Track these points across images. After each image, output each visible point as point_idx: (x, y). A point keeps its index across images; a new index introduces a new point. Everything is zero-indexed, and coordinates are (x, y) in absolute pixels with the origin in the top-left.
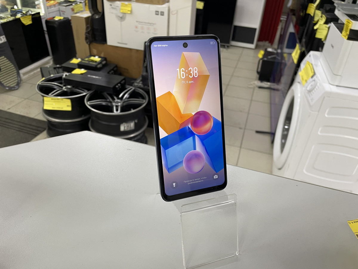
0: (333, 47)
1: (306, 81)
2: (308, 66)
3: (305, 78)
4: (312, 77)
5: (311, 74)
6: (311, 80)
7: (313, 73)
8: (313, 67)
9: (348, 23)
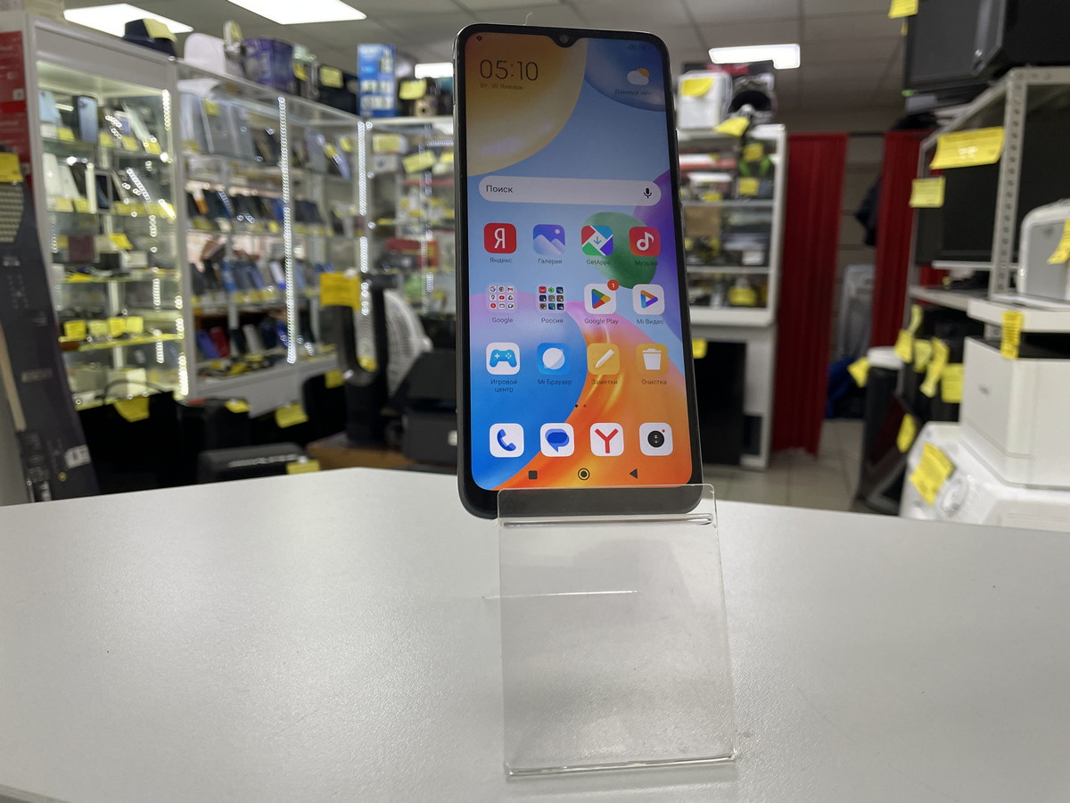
0: (985, 391)
1: (936, 491)
2: (931, 456)
4: (950, 476)
5: (944, 471)
6: (947, 484)
7: (949, 468)
8: (944, 456)
9: (1010, 322)
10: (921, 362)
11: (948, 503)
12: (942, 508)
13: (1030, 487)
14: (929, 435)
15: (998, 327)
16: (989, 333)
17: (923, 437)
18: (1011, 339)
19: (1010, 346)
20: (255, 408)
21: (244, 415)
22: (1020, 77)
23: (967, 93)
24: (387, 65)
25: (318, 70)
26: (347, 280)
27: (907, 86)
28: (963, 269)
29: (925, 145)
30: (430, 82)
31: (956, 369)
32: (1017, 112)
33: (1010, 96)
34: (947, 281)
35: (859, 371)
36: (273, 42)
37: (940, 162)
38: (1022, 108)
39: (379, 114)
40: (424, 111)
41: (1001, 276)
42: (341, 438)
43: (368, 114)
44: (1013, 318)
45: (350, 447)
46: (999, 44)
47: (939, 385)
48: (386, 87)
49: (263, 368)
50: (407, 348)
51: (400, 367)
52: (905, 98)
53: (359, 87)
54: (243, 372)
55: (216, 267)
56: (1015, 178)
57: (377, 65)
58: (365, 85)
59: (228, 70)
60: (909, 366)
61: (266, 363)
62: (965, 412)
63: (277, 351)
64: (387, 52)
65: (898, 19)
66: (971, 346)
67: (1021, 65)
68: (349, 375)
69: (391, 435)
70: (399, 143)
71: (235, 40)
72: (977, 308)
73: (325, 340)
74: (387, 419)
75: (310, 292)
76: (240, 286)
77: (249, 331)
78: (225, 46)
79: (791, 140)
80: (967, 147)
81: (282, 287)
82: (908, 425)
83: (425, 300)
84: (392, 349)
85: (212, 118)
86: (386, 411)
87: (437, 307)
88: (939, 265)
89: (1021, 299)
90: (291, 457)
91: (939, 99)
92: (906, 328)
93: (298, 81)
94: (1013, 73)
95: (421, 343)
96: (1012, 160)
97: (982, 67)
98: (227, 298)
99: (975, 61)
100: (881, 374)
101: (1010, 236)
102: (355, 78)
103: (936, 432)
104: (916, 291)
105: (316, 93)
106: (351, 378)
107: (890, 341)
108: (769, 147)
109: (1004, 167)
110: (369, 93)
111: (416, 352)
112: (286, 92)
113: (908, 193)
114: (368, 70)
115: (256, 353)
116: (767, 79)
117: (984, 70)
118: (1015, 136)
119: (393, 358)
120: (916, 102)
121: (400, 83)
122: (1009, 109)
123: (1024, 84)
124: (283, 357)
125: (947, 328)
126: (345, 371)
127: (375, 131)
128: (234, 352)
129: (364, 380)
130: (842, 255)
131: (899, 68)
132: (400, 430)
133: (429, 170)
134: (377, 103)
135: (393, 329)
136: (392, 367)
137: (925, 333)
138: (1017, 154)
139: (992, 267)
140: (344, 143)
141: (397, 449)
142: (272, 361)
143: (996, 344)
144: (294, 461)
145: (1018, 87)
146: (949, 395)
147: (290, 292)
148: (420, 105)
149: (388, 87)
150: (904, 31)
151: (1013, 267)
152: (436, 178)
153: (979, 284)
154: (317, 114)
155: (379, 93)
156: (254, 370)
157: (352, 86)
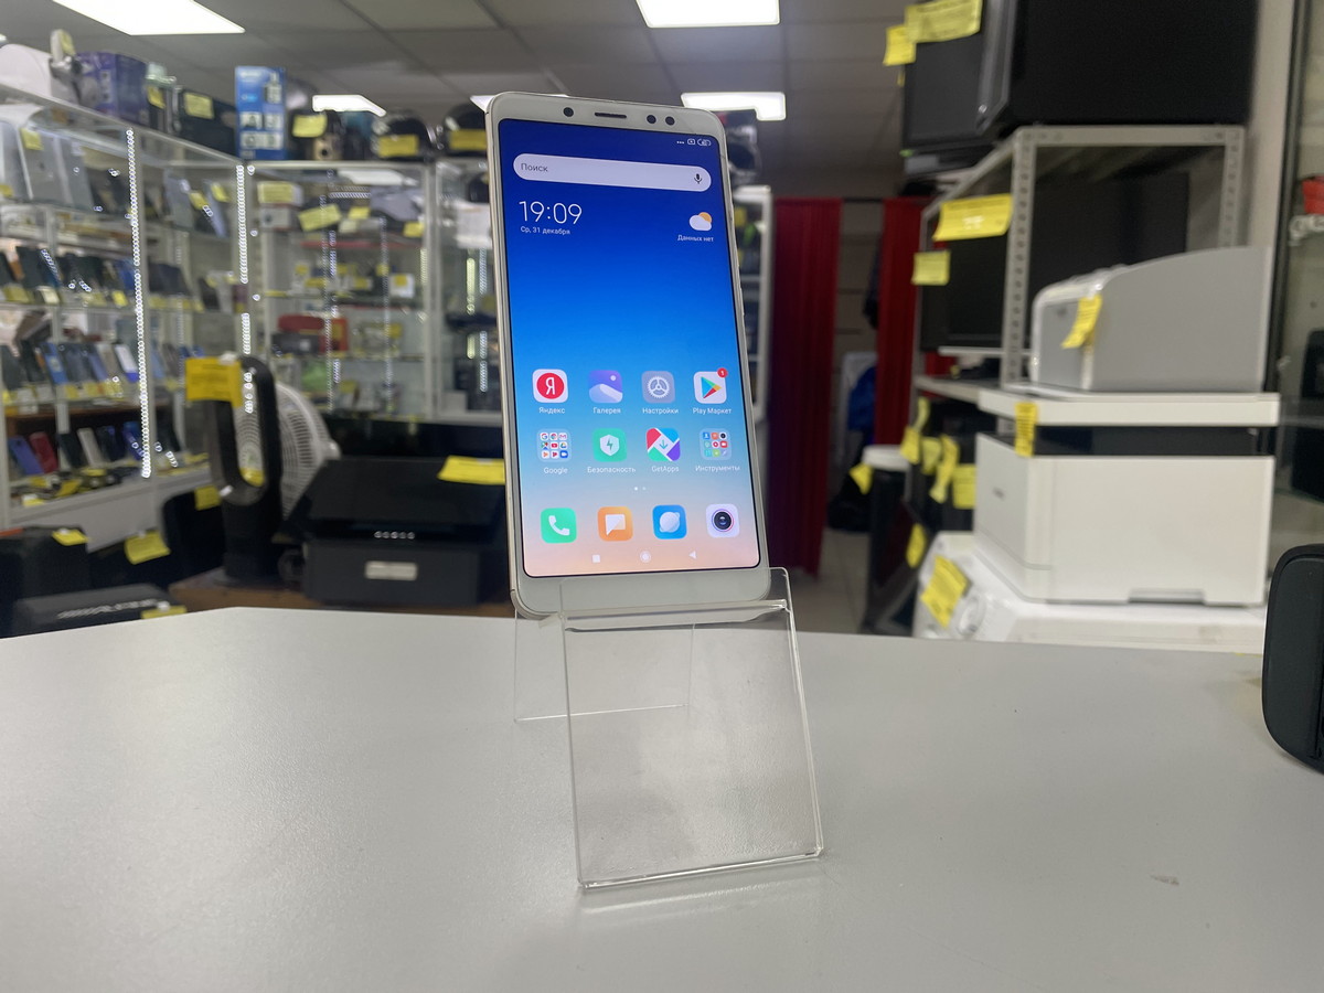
0: (999, 494)
1: (950, 611)
2: (942, 570)
3: (943, 602)
4: (965, 593)
5: (958, 587)
6: (963, 602)
7: (964, 585)
8: (958, 570)
9: (1022, 414)
10: (929, 462)
11: (963, 624)
12: (957, 629)
13: (1051, 602)
14: (941, 546)
15: (1011, 421)
16: (1002, 428)
17: (934, 550)
18: (1025, 434)
19: (1024, 442)
20: (94, 540)
21: (81, 547)
22: (1028, 137)
23: (970, 154)
24: (275, 93)
25: (181, 95)
26: (223, 368)
27: (906, 144)
28: (972, 356)
29: (927, 214)
30: (332, 116)
31: (967, 470)
32: (1024, 177)
33: (1018, 159)
34: (955, 370)
35: (861, 476)
36: (118, 56)
37: (945, 232)
38: (1030, 172)
39: (264, 155)
40: (324, 153)
41: (1013, 363)
42: (218, 575)
43: (251, 154)
44: (1026, 410)
45: (229, 586)
46: (1004, 98)
47: (950, 489)
48: (274, 122)
49: (108, 485)
50: (307, 456)
51: (296, 480)
52: (903, 159)
53: (238, 120)
54: (76, 493)
55: (38, 352)
56: (1025, 251)
57: (262, 93)
58: (246, 118)
59: (55, 92)
60: (916, 467)
61: (111, 479)
62: (979, 519)
63: (127, 462)
64: (275, 77)
65: (894, 68)
66: (984, 443)
67: (1028, 123)
68: (227, 491)
69: (286, 568)
70: (292, 193)
71: (66, 54)
72: (988, 400)
73: (195, 447)
74: (281, 548)
75: (171, 384)
76: (71, 376)
77: (86, 438)
78: (51, 61)
79: (778, 204)
80: (972, 216)
81: (133, 378)
82: (918, 535)
83: (331, 394)
84: (286, 456)
85: (30, 153)
86: (278, 538)
87: (347, 402)
88: (946, 351)
89: (1035, 389)
90: (146, 603)
91: (941, 161)
92: (913, 423)
93: (153, 109)
94: (1020, 133)
95: (325, 448)
96: (1021, 231)
97: (986, 125)
98: (54, 392)
99: (978, 118)
100: (886, 478)
101: (1021, 317)
102: (233, 109)
103: (948, 542)
104: (922, 381)
105: (178, 126)
106: (230, 495)
107: (894, 439)
108: (753, 212)
109: (1013, 239)
110: (250, 128)
111: (319, 459)
112: (136, 122)
113: (909, 269)
114: (251, 98)
115: (96, 466)
116: (749, 131)
117: (989, 130)
118: (1023, 204)
119: (286, 468)
120: (916, 164)
121: (292, 116)
122: (1017, 173)
123: (1032, 144)
124: (137, 470)
125: (957, 424)
126: (221, 488)
127: (259, 176)
128: (64, 465)
129: (249, 498)
130: (839, 341)
131: (896, 124)
132: (298, 562)
133: (334, 227)
134: (262, 140)
135: (287, 431)
136: (285, 480)
137: (932, 430)
138: (1027, 224)
139: (1001, 353)
140: (217, 190)
141: (296, 586)
142: (118, 477)
143: (1009, 440)
144: (153, 608)
145: (1025, 149)
146: (962, 501)
147: (143, 384)
148: (320, 145)
149: (277, 121)
150: (900, 81)
151: (1025, 353)
152: (341, 238)
153: (989, 373)
154: (180, 153)
155: (264, 129)
156: (95, 488)
157: (227, 117)
